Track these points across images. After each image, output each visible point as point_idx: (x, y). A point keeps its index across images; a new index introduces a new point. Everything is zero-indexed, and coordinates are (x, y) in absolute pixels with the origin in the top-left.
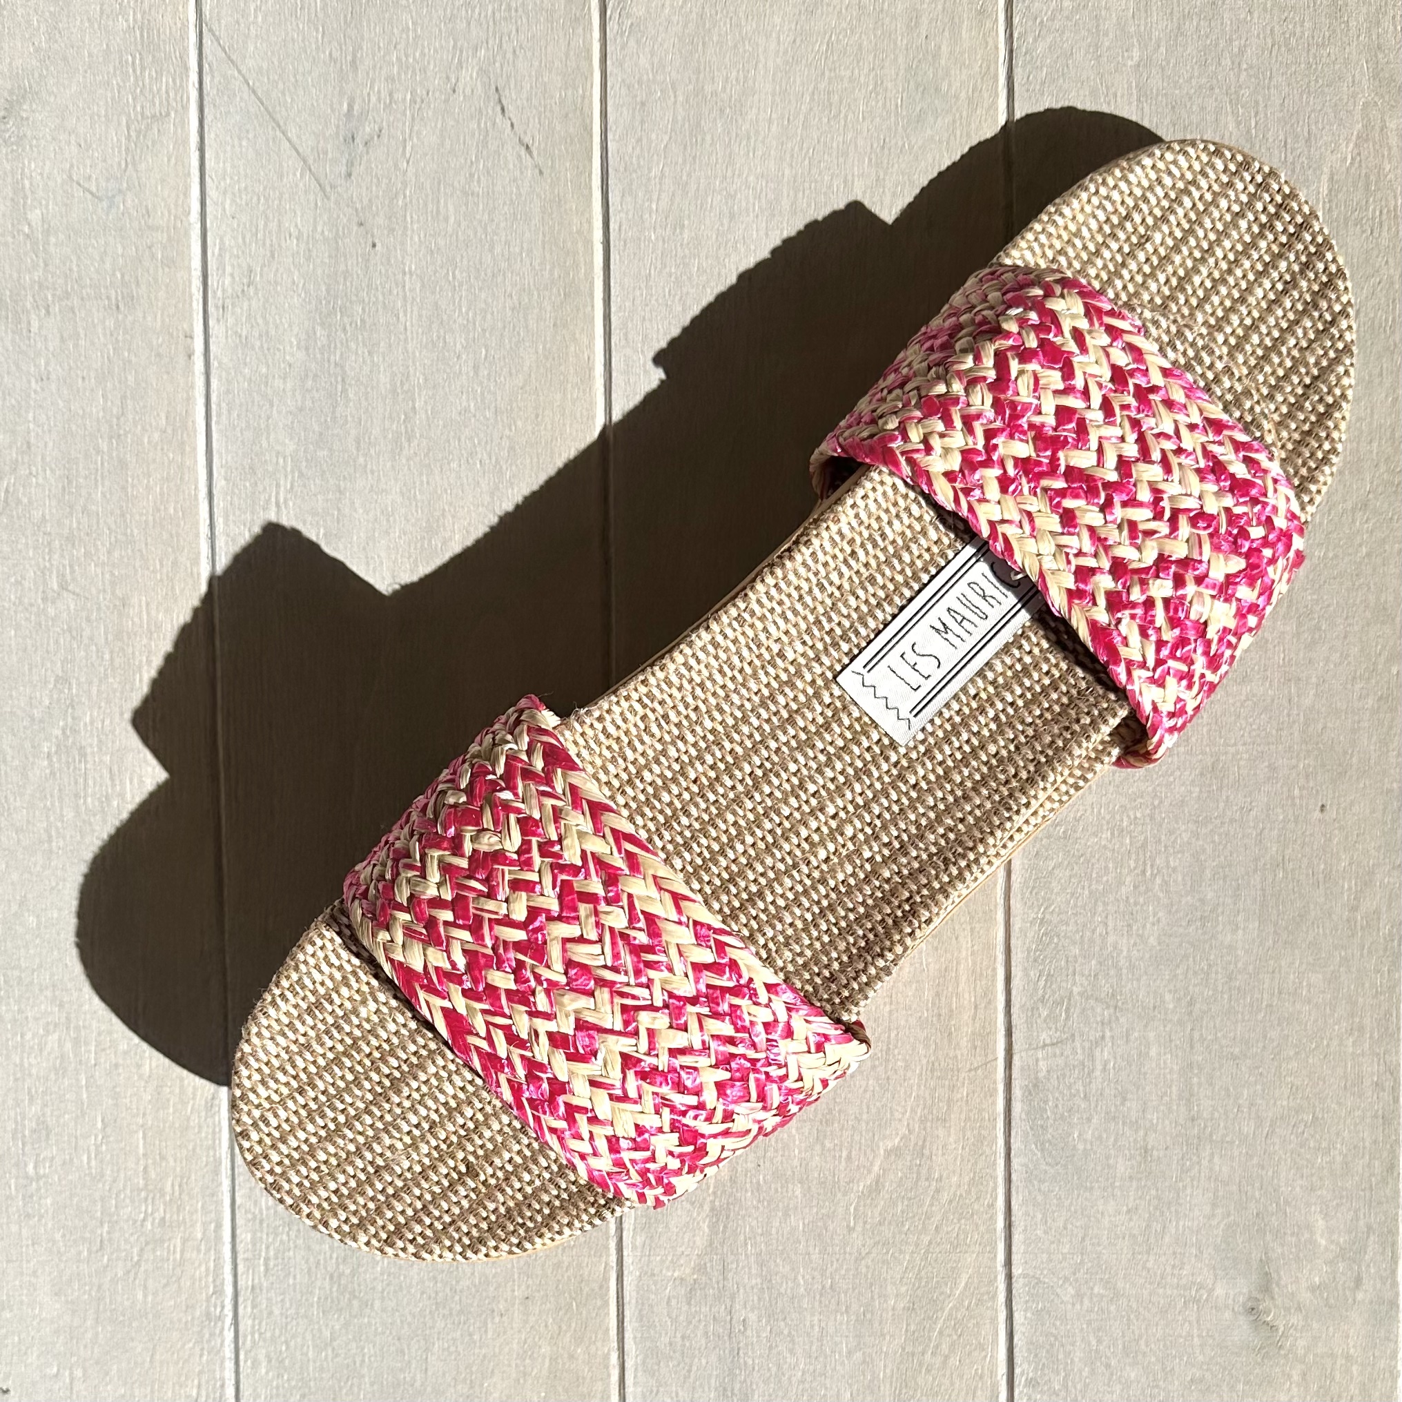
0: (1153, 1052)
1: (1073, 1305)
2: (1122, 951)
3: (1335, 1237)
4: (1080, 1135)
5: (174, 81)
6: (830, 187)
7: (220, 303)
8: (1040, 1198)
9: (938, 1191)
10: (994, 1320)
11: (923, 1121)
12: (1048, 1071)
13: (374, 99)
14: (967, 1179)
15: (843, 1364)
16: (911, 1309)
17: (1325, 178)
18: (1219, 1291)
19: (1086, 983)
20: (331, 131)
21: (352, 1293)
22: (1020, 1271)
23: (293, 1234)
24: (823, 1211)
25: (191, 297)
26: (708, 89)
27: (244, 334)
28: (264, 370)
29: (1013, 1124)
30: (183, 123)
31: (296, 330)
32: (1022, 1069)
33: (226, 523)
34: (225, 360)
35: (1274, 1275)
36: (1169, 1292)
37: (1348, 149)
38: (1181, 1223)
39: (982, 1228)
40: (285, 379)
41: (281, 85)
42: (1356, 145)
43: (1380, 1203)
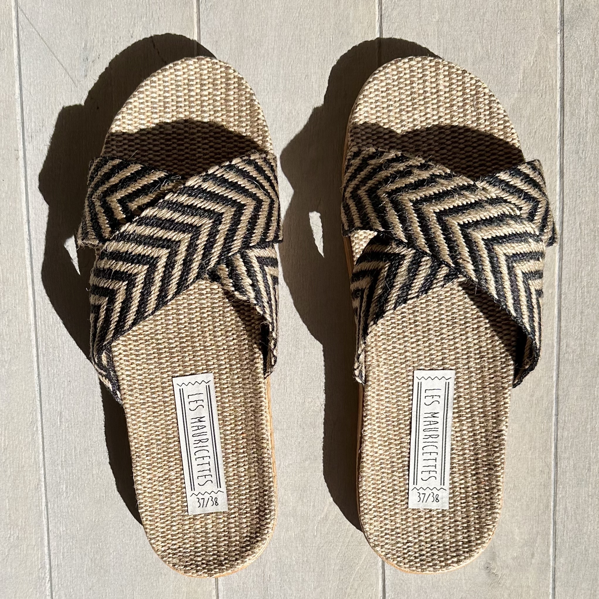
3: (523, 537)
5: (6, 34)
7: (30, 135)
10: (377, 574)
13: (96, 41)
15: (312, 593)
16: (341, 570)
17: (521, 71)
20: (78, 55)
21: (101, 567)
23: (74, 542)
24: (304, 529)
25: (17, 132)
26: (246, 34)
27: (41, 148)
30: (11, 53)
33: (36, 234)
34: (33, 160)
35: (497, 553)
37: (531, 59)
41: (54, 35)
42: (535, 57)
43: (542, 522)
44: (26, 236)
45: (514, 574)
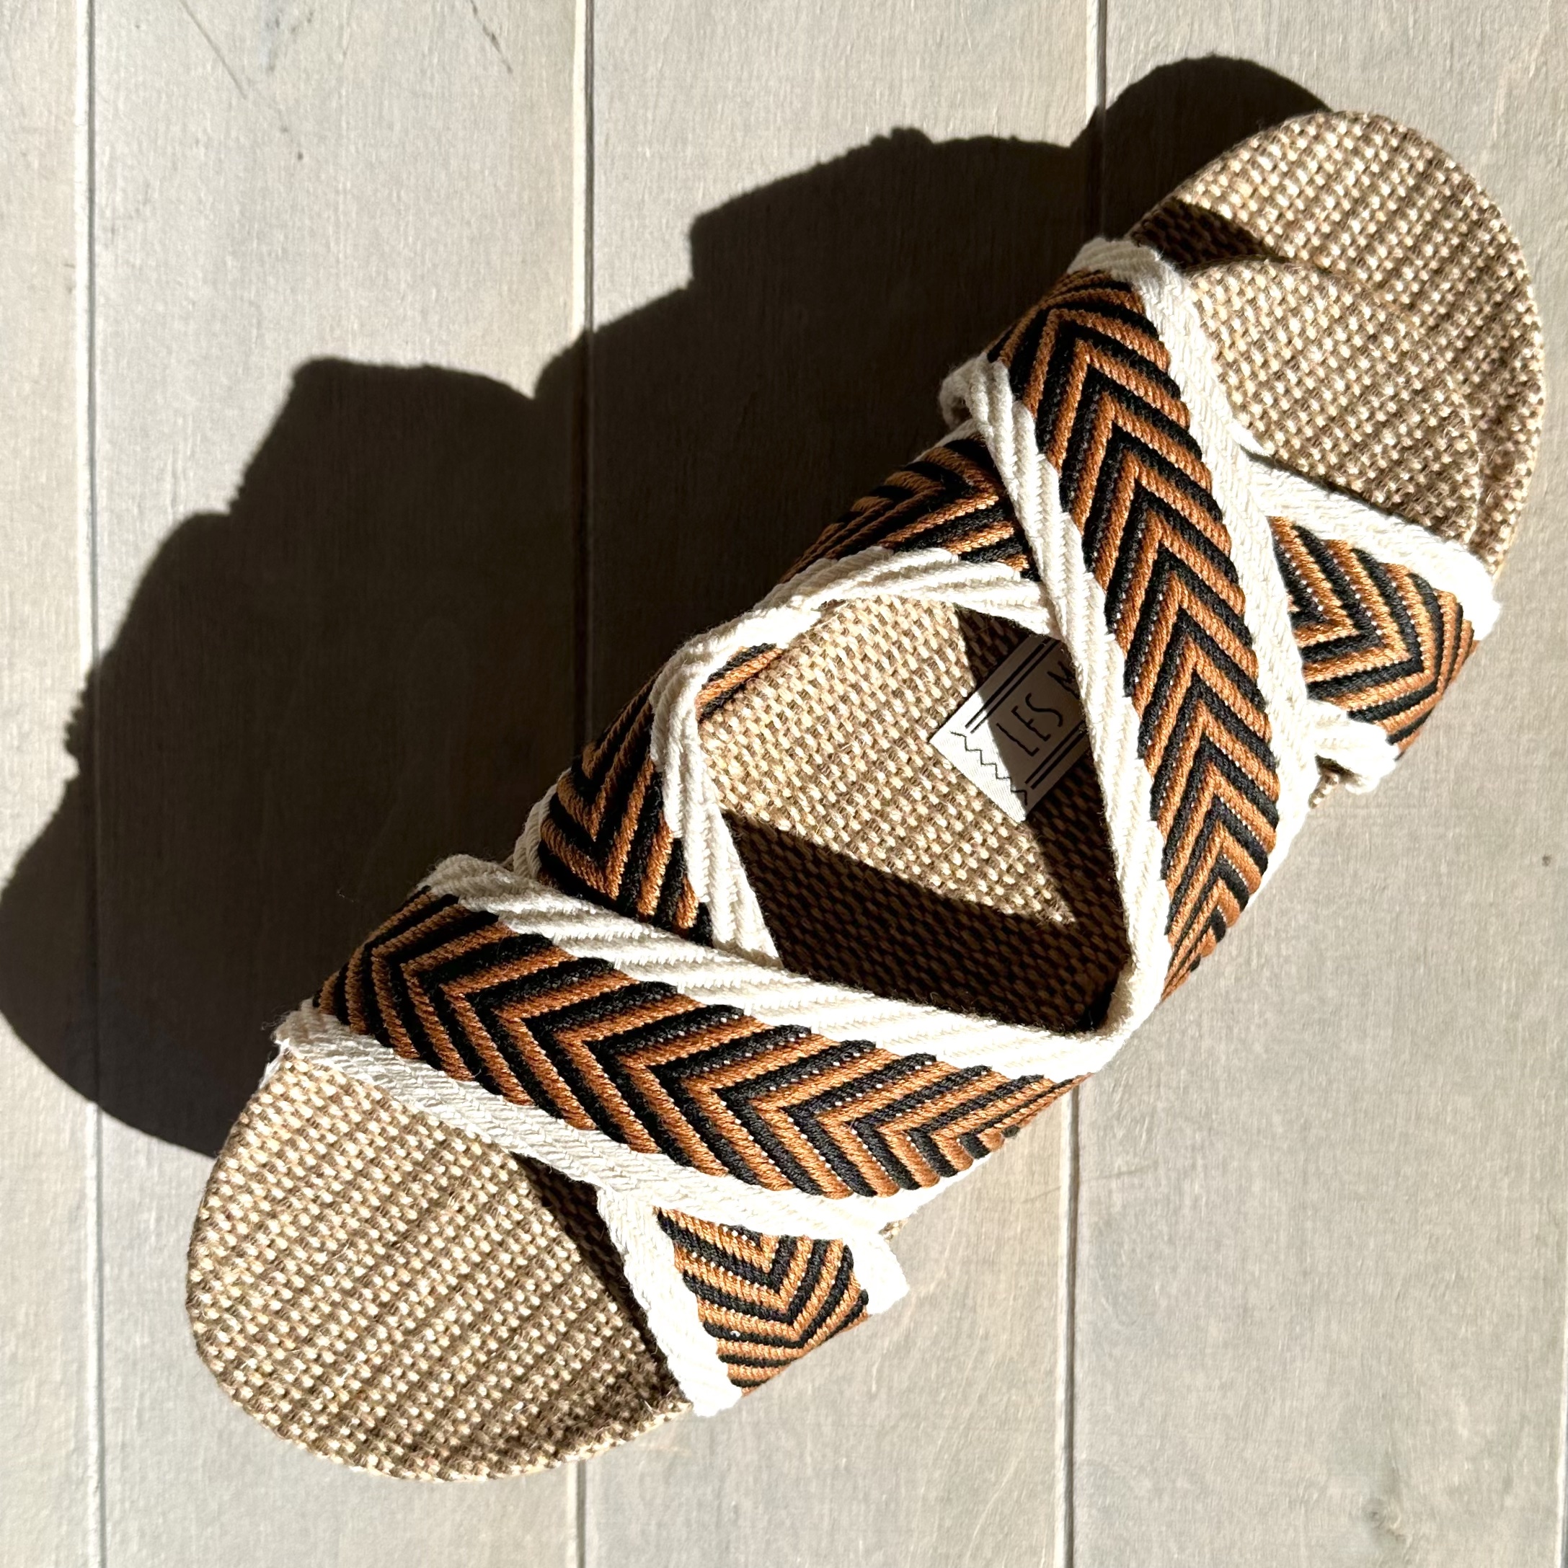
0: (1256, 1188)
1: (1150, 1501)
2: (1218, 1060)
3: (1480, 1428)
4: (1162, 1287)
6: (872, 94)
7: (109, 225)
8: (1110, 1365)
9: (982, 1352)
10: (1050, 1518)
11: (966, 1262)
12: (1124, 1207)
14: (1018, 1340)
16: (946, 1500)
17: (1502, 92)
18: (1334, 1491)
19: (1172, 1098)
20: (250, 14)
22: (1084, 1456)
24: (840, 1372)
25: (73, 215)
27: (138, 262)
28: (160, 308)
29: (1079, 1271)
31: (201, 260)
32: (1091, 1203)
33: (110, 498)
34: (113, 296)
35: (1403, 1473)
36: (1270, 1490)
37: (1531, 58)
38: (1288, 1403)
39: (1038, 1401)
40: (186, 318)
42: (1542, 52)
43: (1538, 1386)
44: (83, 503)
45: (1452, 1536)
